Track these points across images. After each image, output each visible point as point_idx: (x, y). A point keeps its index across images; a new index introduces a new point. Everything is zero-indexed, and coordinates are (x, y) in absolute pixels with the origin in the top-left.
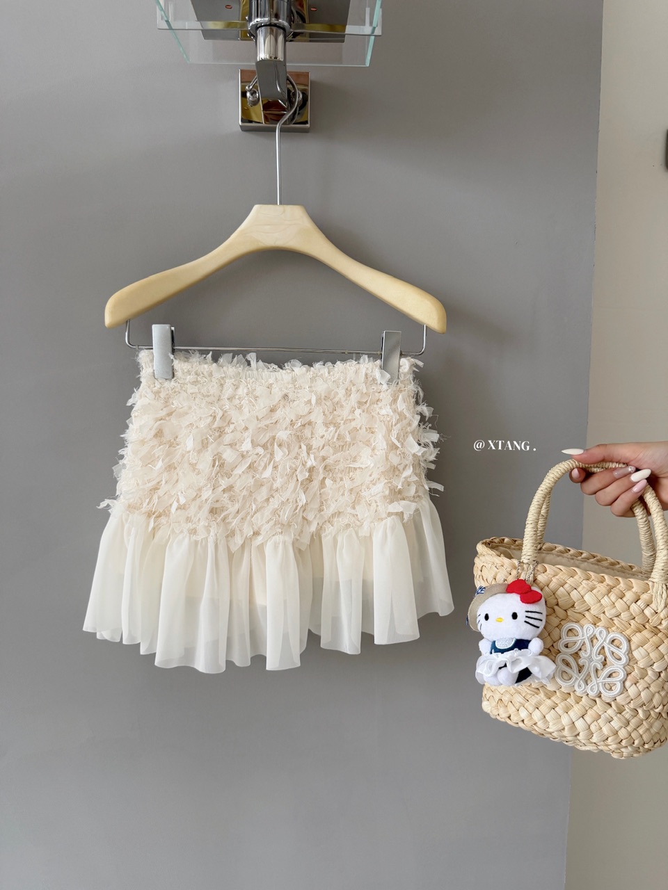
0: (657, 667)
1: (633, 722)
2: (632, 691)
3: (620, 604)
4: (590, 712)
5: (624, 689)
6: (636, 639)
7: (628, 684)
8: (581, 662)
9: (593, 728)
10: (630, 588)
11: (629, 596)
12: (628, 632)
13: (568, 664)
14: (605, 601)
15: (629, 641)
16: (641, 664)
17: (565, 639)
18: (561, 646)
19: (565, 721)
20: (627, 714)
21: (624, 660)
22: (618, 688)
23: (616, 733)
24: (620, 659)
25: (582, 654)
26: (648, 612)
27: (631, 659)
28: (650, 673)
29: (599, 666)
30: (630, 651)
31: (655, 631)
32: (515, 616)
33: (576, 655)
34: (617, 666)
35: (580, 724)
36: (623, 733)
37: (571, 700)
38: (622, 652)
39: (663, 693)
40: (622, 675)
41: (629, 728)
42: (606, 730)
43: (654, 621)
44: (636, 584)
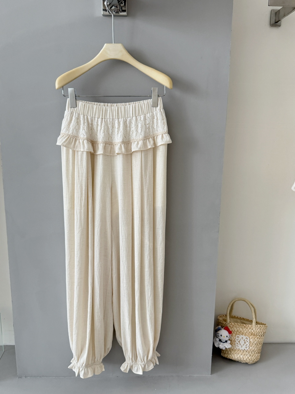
0: (255, 342)
1: (252, 355)
2: (251, 348)
3: (247, 330)
4: (243, 354)
5: (249, 348)
6: (250, 337)
7: (250, 347)
8: (240, 343)
9: (244, 357)
10: (249, 326)
11: (248, 328)
12: (249, 336)
13: (238, 344)
14: (244, 329)
15: (249, 338)
16: (252, 342)
17: (237, 338)
18: (236, 340)
19: (238, 356)
20: (250, 353)
21: (249, 342)
22: (248, 348)
23: (248, 358)
24: (248, 342)
25: (240, 341)
26: (252, 331)
27: (250, 342)
28: (254, 344)
29: (244, 344)
30: (250, 340)
31: (254, 335)
32: (227, 336)
33: (239, 342)
34: (247, 343)
35: (241, 356)
36: (250, 358)
37: (239, 352)
38: (248, 340)
39: (257, 348)
40: (248, 345)
41: (251, 356)
42: (246, 357)
43: (254, 333)
44: (250, 326)
